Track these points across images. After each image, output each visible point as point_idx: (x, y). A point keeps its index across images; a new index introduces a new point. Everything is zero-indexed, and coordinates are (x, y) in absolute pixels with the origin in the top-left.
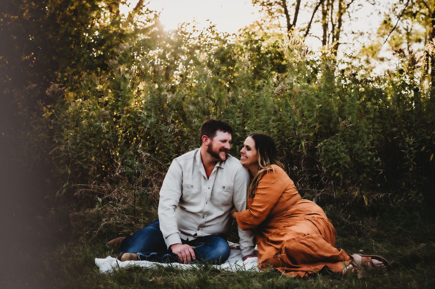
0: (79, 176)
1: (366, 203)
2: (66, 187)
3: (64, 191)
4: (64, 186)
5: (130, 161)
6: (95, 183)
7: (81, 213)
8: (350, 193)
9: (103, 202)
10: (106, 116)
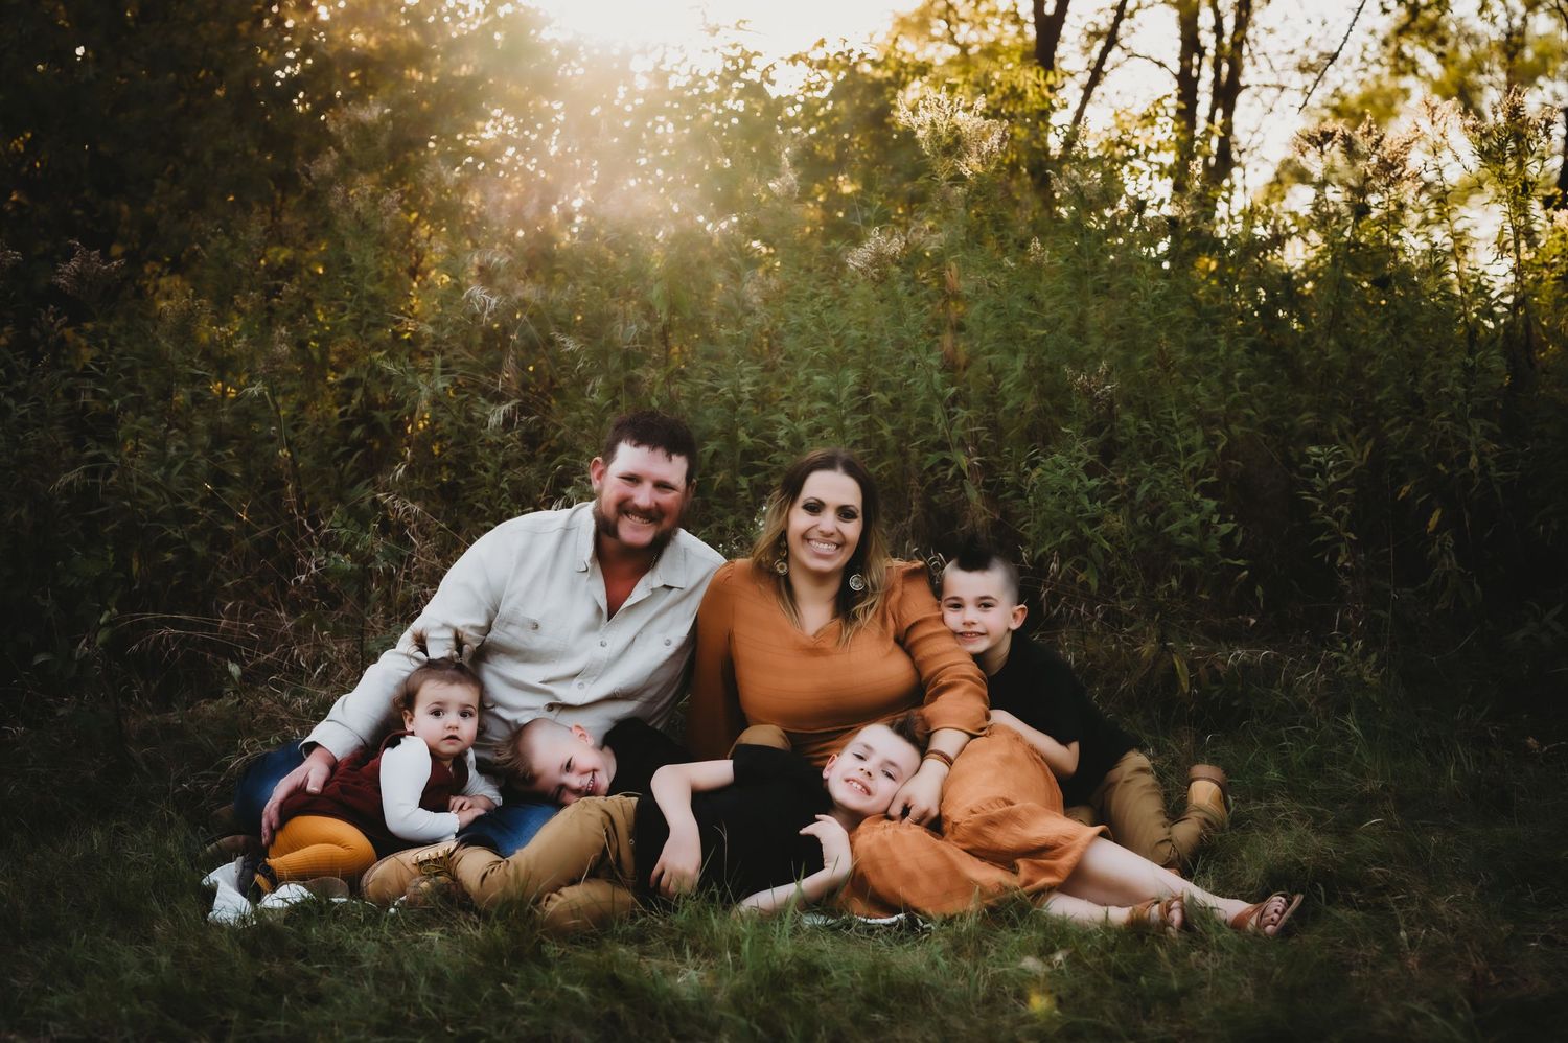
0: (175, 583)
1: (1185, 684)
2: (109, 624)
3: (102, 636)
4: (102, 620)
5: (343, 531)
6: (234, 610)
7: (175, 717)
8: (1126, 647)
9: (245, 676)
10: (279, 361)
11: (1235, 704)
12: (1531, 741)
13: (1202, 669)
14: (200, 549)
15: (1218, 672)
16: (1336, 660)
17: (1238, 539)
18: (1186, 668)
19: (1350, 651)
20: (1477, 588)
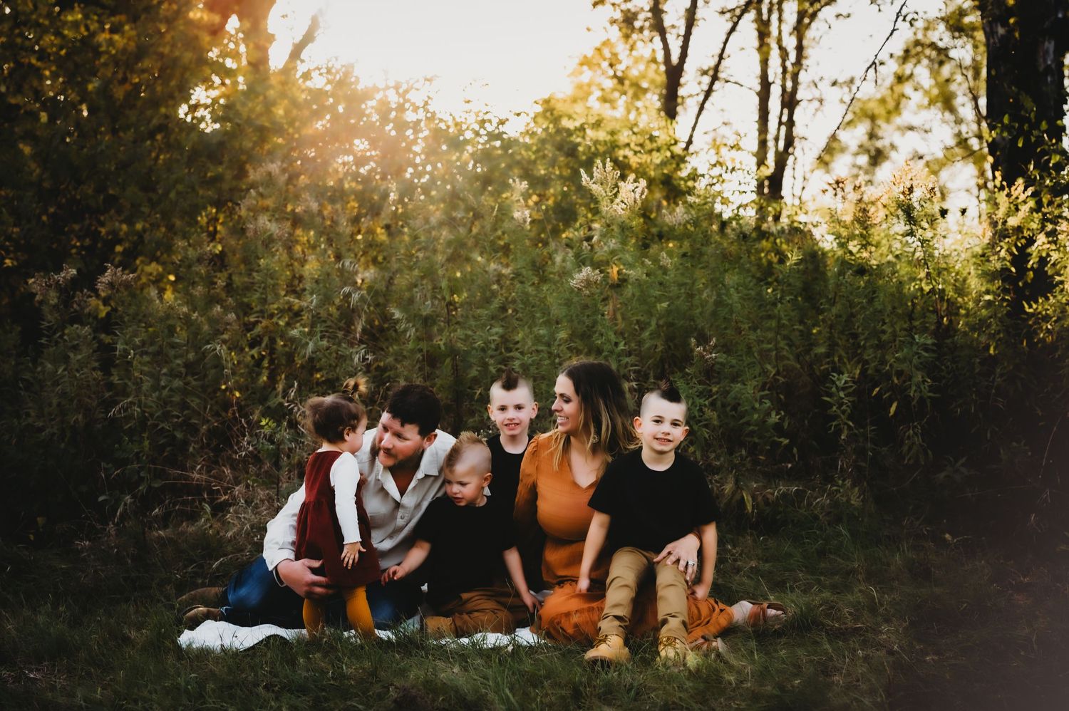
1: (749, 508)
11: (778, 517)
12: (947, 536)
13: (760, 498)
14: (179, 435)
15: (768, 499)
16: (836, 491)
17: (786, 425)
18: (750, 499)
19: (843, 485)
20: (930, 452)
